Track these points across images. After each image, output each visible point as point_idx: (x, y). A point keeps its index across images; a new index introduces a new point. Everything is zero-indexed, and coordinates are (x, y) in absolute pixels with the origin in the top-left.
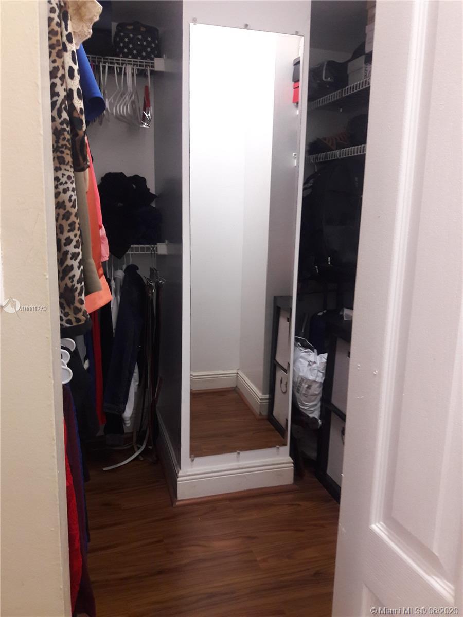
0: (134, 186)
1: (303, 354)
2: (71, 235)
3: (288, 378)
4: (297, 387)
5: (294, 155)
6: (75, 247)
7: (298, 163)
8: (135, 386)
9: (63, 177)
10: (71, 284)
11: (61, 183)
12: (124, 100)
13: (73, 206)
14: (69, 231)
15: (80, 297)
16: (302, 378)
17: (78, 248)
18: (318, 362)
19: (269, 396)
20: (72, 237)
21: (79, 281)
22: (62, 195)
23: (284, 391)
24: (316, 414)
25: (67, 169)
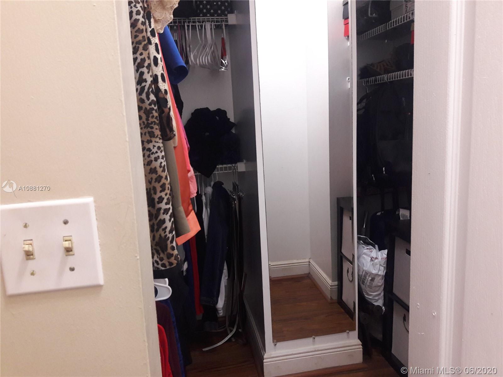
0: (217, 118)
1: (365, 251)
2: (163, 194)
3: (353, 269)
4: (362, 280)
5: (347, 80)
6: (167, 204)
7: (352, 86)
8: (225, 280)
9: (153, 148)
10: (164, 235)
11: (153, 153)
12: (205, 51)
13: (164, 171)
14: (161, 192)
15: (172, 245)
16: (366, 272)
17: (169, 204)
18: (380, 258)
19: (338, 283)
20: (164, 196)
21: (171, 232)
22: (154, 162)
23: (351, 280)
24: (380, 303)
25: (157, 141)
